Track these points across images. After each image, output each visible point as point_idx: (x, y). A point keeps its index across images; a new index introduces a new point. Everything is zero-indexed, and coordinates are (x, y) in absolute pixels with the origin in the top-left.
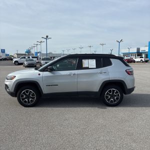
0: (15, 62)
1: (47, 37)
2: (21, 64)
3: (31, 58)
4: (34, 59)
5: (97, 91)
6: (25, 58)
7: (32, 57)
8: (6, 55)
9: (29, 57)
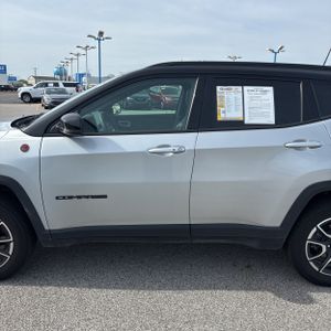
0: (23, 94)
1: (101, 34)
2: (38, 100)
3: (61, 86)
4: (68, 89)
5: (277, 223)
6: (46, 85)
7: (65, 85)
8: (11, 79)
9: (56, 85)
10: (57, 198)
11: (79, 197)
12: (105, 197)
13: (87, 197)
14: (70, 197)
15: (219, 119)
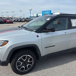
10: (45, 48)
11: (49, 47)
12: (55, 46)
13: (51, 46)
14: (48, 47)
15: (72, 26)
